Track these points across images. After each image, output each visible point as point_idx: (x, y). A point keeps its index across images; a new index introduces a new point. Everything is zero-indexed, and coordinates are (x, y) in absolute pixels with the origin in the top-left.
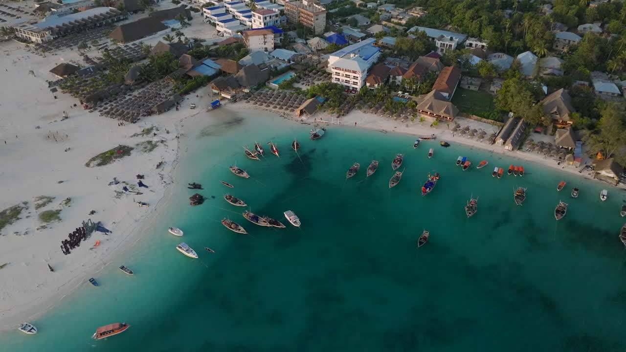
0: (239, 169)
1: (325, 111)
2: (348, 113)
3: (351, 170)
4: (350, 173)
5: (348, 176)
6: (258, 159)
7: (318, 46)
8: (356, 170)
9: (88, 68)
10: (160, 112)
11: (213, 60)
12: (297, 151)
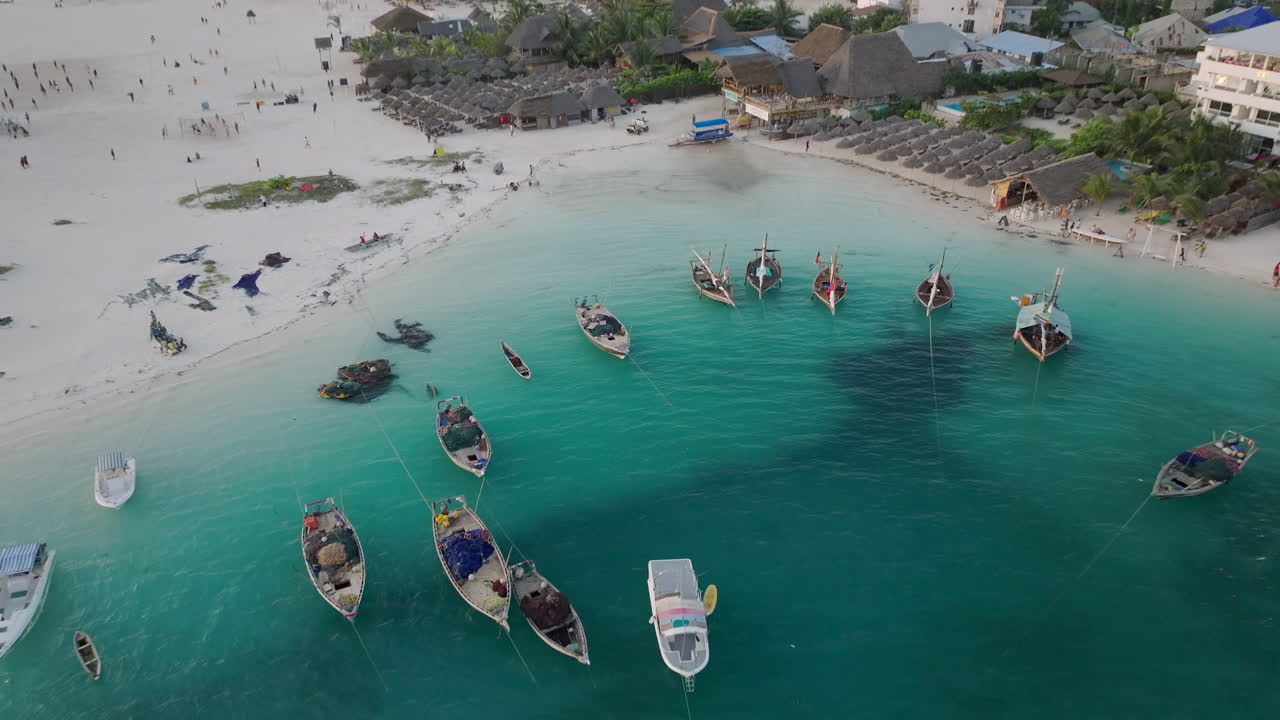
0: (606, 318)
1: (1123, 211)
2: (1235, 232)
3: (1190, 462)
4: (1182, 477)
5: (1161, 485)
6: (730, 301)
7: (1170, 37)
8: (1223, 470)
9: (451, 22)
10: (530, 122)
11: (788, 41)
12: (932, 312)
